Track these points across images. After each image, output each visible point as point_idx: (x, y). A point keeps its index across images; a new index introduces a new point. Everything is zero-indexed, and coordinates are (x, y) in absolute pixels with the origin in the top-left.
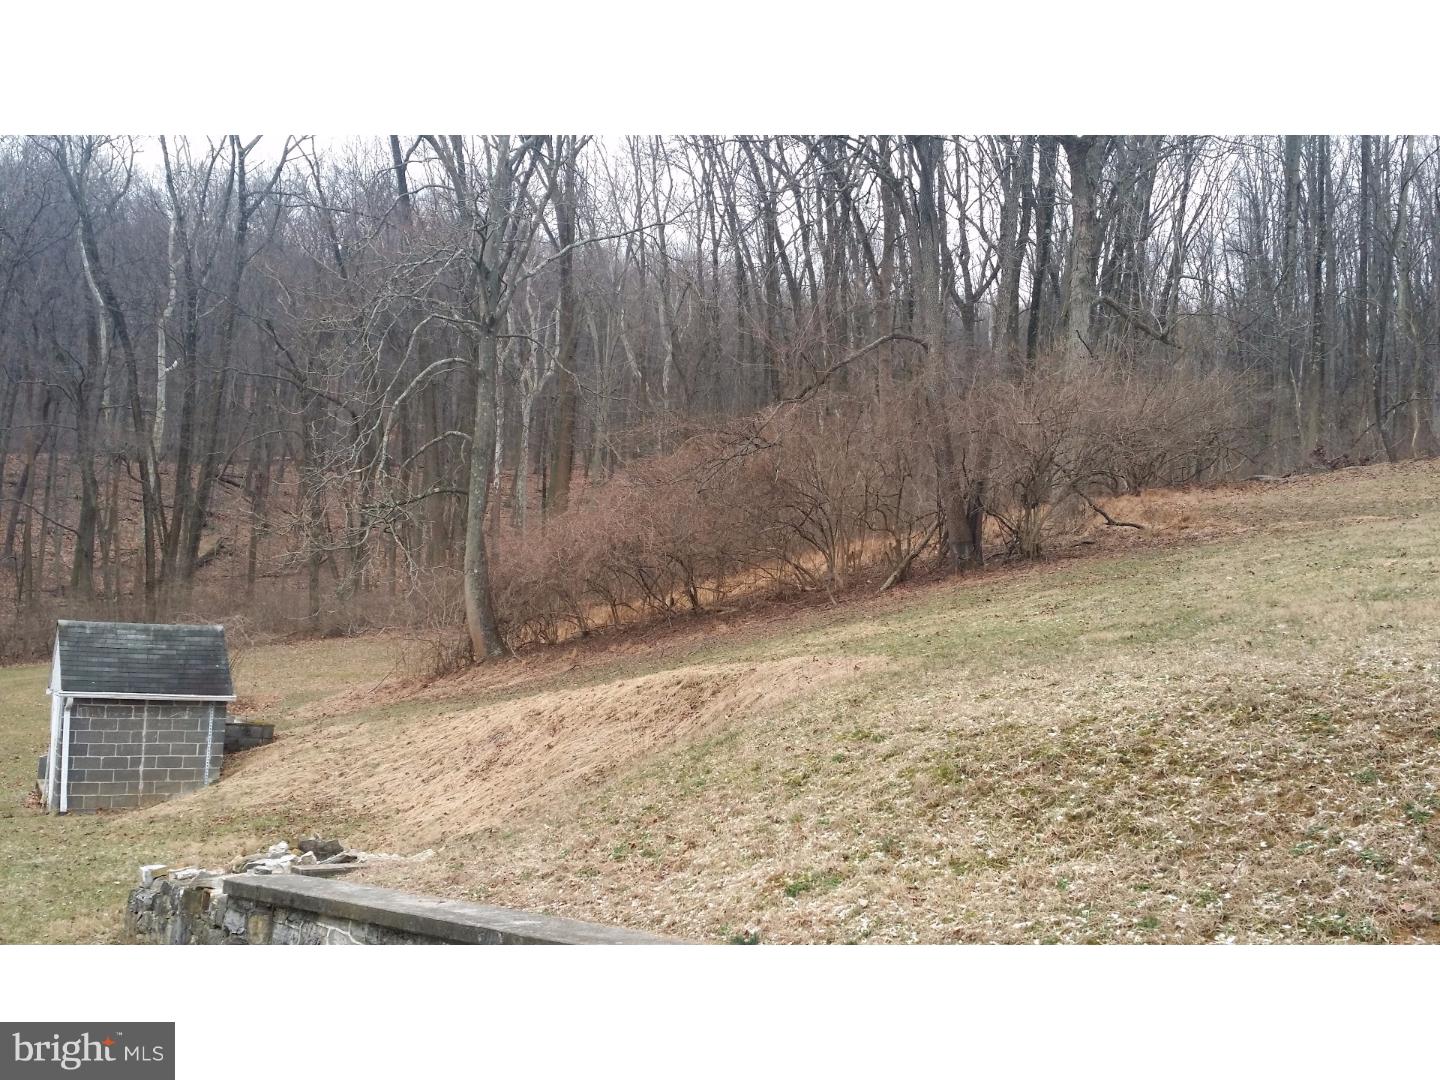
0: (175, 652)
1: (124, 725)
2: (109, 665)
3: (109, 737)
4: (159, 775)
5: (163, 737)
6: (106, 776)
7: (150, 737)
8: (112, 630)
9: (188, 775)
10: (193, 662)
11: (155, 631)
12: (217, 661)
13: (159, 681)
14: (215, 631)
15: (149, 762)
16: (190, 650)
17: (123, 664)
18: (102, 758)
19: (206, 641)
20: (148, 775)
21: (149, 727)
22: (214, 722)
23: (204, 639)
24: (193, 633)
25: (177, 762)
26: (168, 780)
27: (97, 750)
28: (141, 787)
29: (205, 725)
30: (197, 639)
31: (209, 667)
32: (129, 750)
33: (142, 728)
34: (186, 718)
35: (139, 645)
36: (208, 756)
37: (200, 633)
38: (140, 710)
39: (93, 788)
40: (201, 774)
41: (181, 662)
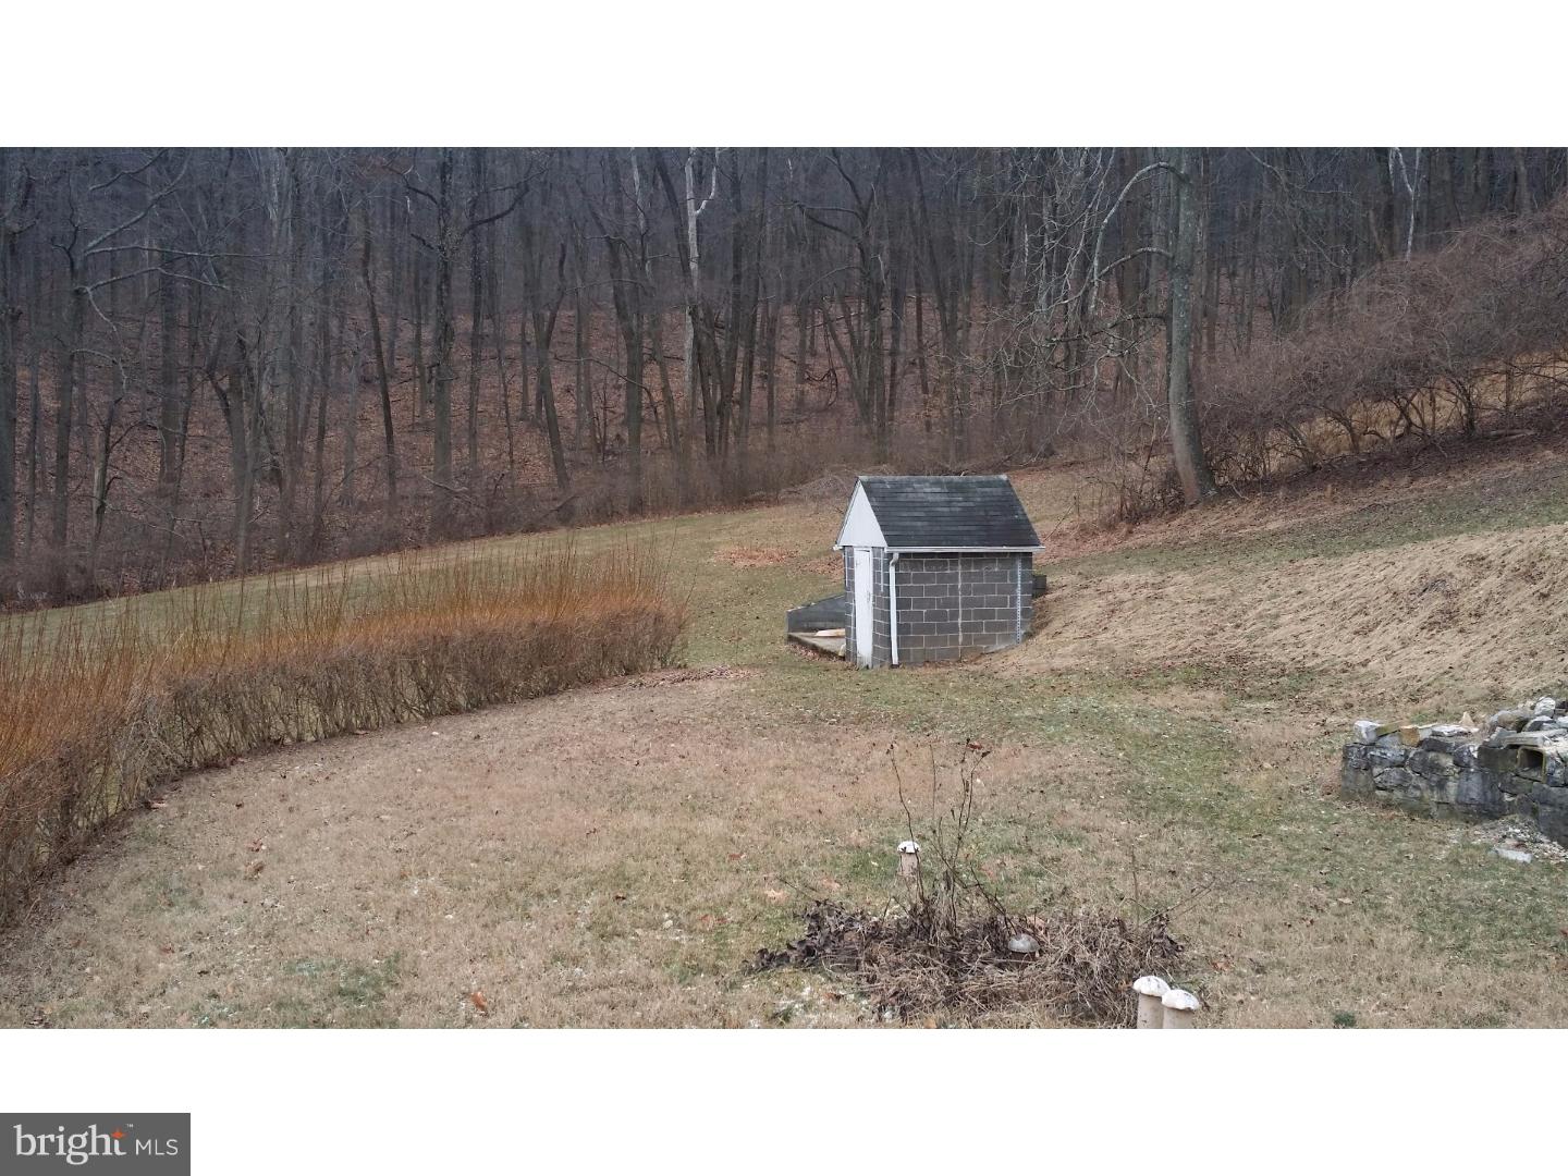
0: (972, 504)
1: (942, 578)
2: (918, 519)
3: (930, 591)
4: (977, 628)
5: (977, 590)
6: (930, 629)
7: (965, 590)
8: (909, 484)
9: (1002, 627)
10: (992, 513)
11: (948, 483)
12: (1014, 512)
13: (968, 533)
14: (1001, 481)
15: (966, 615)
16: (985, 502)
17: (933, 518)
18: (924, 611)
19: (999, 490)
20: (966, 628)
21: (964, 580)
22: (1023, 575)
23: (994, 490)
24: (981, 484)
25: (991, 615)
26: (984, 632)
27: (919, 603)
28: (960, 640)
29: (1014, 577)
30: (987, 489)
31: (1009, 518)
32: (947, 603)
33: (957, 580)
34: (996, 570)
35: (938, 498)
36: (1019, 608)
37: (988, 484)
38: (954, 563)
39: (918, 641)
40: (1013, 626)
41: (982, 513)
